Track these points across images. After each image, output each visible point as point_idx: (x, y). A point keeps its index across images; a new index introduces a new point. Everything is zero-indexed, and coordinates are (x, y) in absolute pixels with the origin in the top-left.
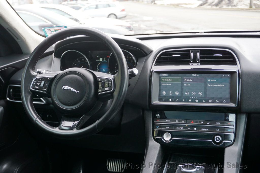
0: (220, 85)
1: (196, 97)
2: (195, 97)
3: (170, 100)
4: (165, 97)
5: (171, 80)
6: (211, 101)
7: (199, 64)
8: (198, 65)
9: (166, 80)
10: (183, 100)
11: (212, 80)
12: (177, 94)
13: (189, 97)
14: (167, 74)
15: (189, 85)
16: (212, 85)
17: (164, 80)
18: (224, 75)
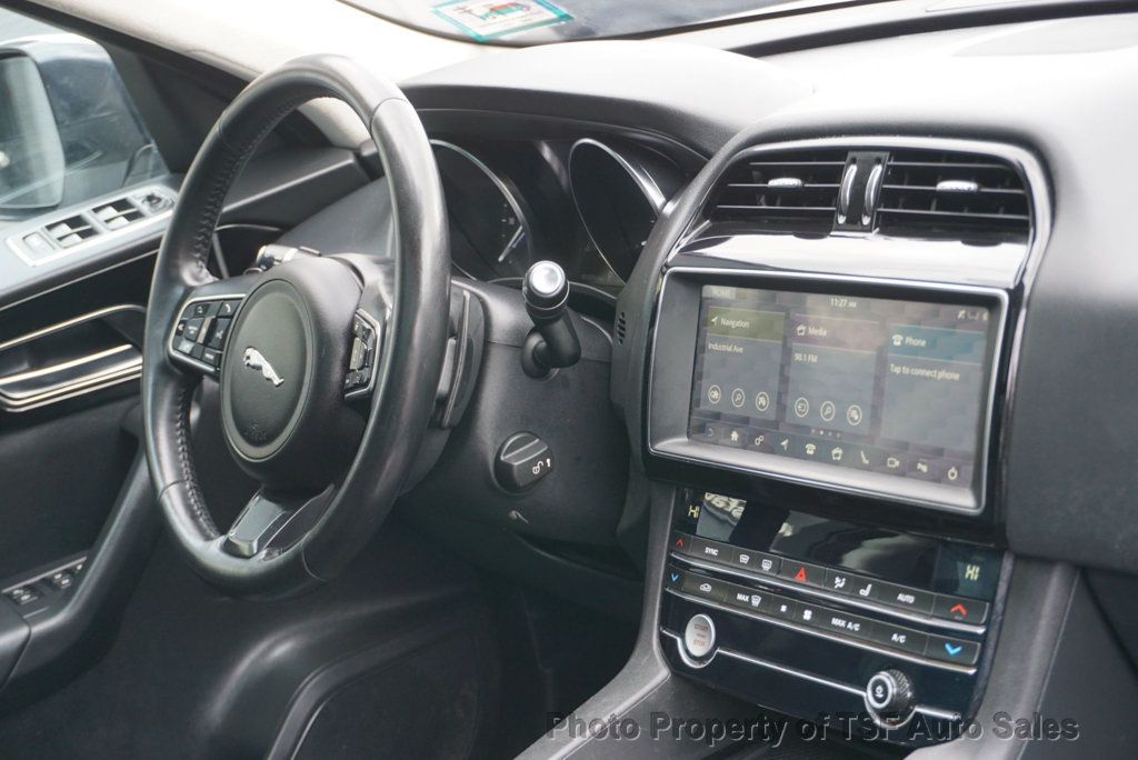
0: (942, 374)
1: (835, 433)
2: (830, 434)
3: (735, 436)
4: (717, 416)
5: (746, 324)
6: (897, 463)
8: (866, 239)
9: (728, 322)
10: (785, 443)
11: (909, 340)
12: (761, 407)
13: (806, 429)
14: (734, 290)
15: (814, 359)
16: (906, 370)
17: (719, 321)
18: (966, 315)
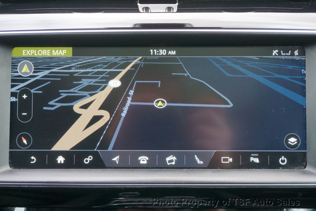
3: (61, 159)
6: (231, 160)
7: (175, 6)
8: (169, 9)
10: (116, 159)
18: (279, 53)
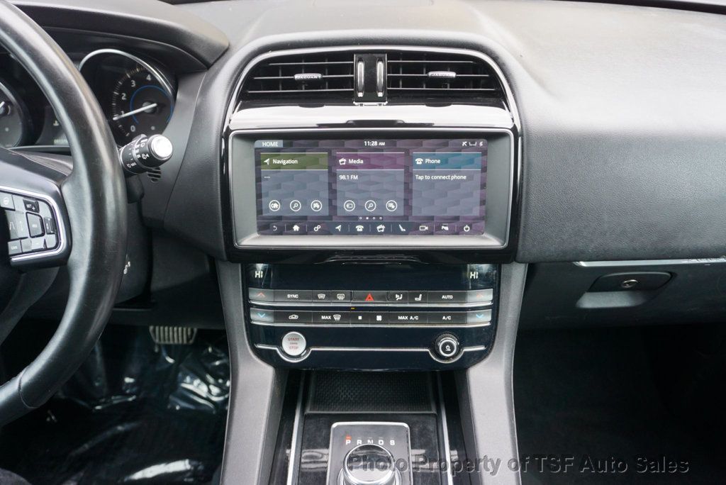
0: (454, 177)
1: (377, 217)
2: (374, 218)
3: (296, 228)
4: (279, 218)
5: (295, 162)
6: (427, 228)
7: (386, 103)
8: (381, 106)
9: (279, 162)
10: (339, 228)
11: (428, 160)
12: (316, 208)
13: (357, 218)
14: (281, 141)
15: (356, 177)
16: (427, 177)
17: (271, 161)
18: (467, 144)
